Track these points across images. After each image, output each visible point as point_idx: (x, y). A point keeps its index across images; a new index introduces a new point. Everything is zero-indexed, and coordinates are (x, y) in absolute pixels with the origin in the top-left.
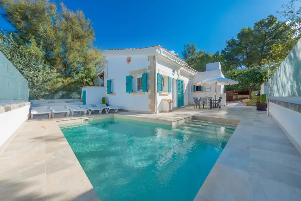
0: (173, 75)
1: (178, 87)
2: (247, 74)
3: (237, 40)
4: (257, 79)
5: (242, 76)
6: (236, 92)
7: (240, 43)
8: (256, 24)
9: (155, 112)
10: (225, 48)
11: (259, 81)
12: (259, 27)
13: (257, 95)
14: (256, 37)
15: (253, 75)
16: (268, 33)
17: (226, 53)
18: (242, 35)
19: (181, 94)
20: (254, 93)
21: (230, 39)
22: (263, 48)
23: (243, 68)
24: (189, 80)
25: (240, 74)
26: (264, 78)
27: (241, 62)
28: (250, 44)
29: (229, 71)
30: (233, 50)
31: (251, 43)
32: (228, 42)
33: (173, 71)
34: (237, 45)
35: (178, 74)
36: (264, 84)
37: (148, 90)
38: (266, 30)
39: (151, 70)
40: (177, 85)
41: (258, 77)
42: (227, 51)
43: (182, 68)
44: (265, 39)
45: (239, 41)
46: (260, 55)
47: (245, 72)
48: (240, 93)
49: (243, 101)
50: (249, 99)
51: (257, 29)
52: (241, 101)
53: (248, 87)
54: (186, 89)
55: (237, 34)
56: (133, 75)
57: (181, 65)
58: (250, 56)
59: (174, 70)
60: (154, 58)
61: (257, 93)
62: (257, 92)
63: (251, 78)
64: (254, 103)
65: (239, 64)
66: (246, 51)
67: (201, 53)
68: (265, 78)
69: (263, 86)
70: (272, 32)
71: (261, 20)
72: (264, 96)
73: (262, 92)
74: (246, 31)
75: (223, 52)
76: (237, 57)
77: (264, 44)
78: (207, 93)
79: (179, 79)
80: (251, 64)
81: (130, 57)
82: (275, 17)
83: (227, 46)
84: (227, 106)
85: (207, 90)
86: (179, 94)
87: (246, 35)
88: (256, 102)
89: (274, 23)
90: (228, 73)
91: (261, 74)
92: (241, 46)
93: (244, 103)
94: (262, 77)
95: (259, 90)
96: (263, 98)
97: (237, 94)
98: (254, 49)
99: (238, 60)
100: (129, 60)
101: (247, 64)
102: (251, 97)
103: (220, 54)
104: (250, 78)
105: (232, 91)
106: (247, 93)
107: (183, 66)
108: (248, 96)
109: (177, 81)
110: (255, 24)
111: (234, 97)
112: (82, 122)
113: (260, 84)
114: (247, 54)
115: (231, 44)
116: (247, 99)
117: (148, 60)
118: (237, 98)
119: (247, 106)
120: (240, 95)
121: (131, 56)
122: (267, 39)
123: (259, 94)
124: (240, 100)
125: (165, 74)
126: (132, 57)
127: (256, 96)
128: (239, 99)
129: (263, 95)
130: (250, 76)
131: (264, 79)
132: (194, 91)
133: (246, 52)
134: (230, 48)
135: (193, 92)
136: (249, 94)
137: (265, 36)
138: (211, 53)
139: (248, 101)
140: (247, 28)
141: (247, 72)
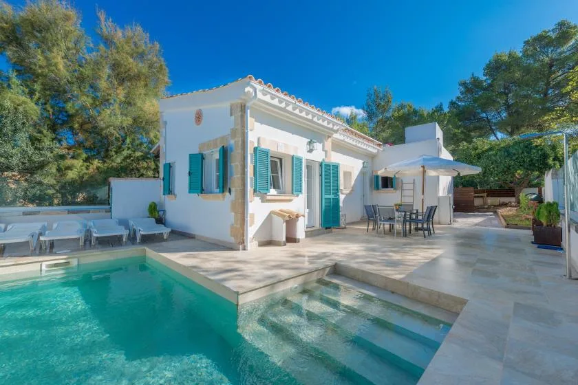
0: (310, 151)
1: (323, 180)
2: (507, 151)
3: (484, 78)
4: (532, 160)
5: (495, 155)
6: (483, 191)
7: (491, 85)
8: (527, 43)
9: (245, 246)
10: (458, 98)
11: (538, 167)
12: (535, 49)
13: (534, 199)
14: (527, 70)
15: (523, 152)
16: (557, 60)
17: (459, 106)
18: (495, 68)
19: (332, 196)
20: (526, 195)
21: (467, 78)
22: (546, 95)
23: (499, 138)
24: (364, 163)
25: (490, 149)
26: (551, 159)
27: (495, 124)
28: (516, 86)
29: (465, 144)
30: (475, 100)
31: (519, 83)
32: (464, 84)
33: (310, 143)
34: (485, 89)
35: (326, 149)
36: (552, 174)
37: (230, 189)
38: (552, 53)
39: (236, 139)
40: (321, 175)
41: (535, 155)
42: (463, 104)
43: (336, 136)
44: (551, 73)
45: (489, 81)
46: (539, 108)
47: (503, 145)
48: (492, 193)
49: (500, 211)
50: (515, 207)
51: (529, 53)
52: (495, 212)
53: (512, 179)
54: (354, 185)
55: (484, 66)
56: (204, 153)
57: (332, 129)
58: (516, 111)
59: (311, 140)
60: (243, 108)
61: (534, 194)
62: (536, 190)
63: (517, 158)
64: (528, 219)
65: (491, 129)
66: (506, 101)
67: (402, 106)
68: (554, 160)
69: (548, 179)
70: (567, 58)
71: (539, 33)
72: (554, 210)
73: (549, 197)
74: (505, 58)
75: (452, 104)
76: (484, 115)
77: (548, 84)
78: (406, 193)
79: (327, 160)
80: (518, 128)
81: (200, 110)
82: (572, 24)
83: (462, 93)
84: (456, 225)
85: (405, 186)
86: (325, 196)
87: (504, 67)
88: (531, 217)
89: (571, 38)
90: (461, 148)
91: (542, 150)
92: (493, 91)
93: (502, 218)
94: (545, 156)
95: (539, 186)
96: (550, 212)
97: (485, 194)
98: (526, 97)
99: (489, 121)
100: (199, 117)
101: (510, 130)
102: (519, 202)
103: (446, 110)
104: (514, 158)
105: (472, 188)
106: (511, 192)
107: (336, 131)
108: (513, 200)
109: (321, 165)
110: (525, 42)
111: (478, 202)
112: (41, 270)
113: (542, 173)
114: (508, 107)
115: (472, 87)
116: (508, 209)
117: (231, 115)
118: (485, 203)
119: (506, 227)
120: (491, 197)
121: (201, 108)
122: (554, 73)
123: (540, 199)
124: (493, 209)
125: (282, 150)
126: (205, 108)
127: (532, 199)
128: (489, 207)
129: (550, 205)
130: (514, 154)
131: (550, 161)
132: (377, 188)
133: (505, 104)
134: (469, 96)
135: (375, 192)
136: (514, 196)
137: (551, 66)
138: (427, 109)
139: (510, 213)
140: (507, 53)
141: (508, 146)
